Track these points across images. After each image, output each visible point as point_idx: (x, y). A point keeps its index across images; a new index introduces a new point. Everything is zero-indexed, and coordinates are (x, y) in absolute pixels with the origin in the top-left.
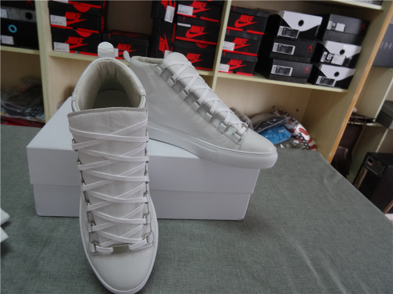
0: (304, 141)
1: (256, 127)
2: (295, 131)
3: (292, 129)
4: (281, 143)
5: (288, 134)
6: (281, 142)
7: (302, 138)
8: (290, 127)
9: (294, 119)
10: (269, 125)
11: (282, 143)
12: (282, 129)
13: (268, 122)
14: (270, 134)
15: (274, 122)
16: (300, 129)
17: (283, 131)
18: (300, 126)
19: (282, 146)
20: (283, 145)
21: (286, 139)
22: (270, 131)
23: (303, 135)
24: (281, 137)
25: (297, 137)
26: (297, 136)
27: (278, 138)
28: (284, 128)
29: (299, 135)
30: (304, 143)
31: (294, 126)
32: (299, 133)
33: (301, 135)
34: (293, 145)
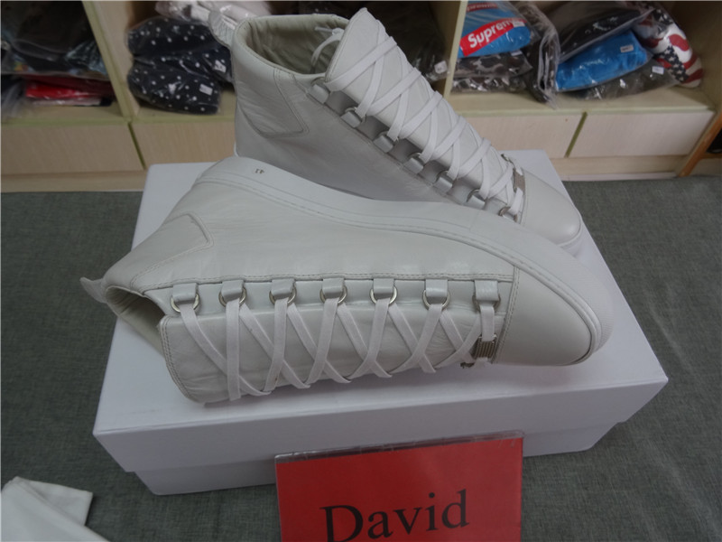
0: (676, 66)
1: (566, 41)
2: (660, 43)
3: (652, 38)
4: (622, 77)
5: (643, 56)
6: (621, 74)
7: (672, 59)
8: (648, 32)
9: (659, 11)
10: (598, 33)
11: (625, 77)
12: (630, 42)
13: (596, 26)
14: (598, 56)
15: (613, 26)
16: (674, 39)
17: (631, 48)
18: (673, 30)
19: (622, 84)
20: (625, 81)
21: (635, 68)
22: (598, 50)
23: (677, 50)
24: (624, 64)
25: (662, 57)
26: (663, 54)
27: (616, 66)
28: (634, 39)
29: (668, 52)
30: (676, 69)
31: (660, 32)
32: (669, 48)
33: (672, 50)
34: (648, 78)
